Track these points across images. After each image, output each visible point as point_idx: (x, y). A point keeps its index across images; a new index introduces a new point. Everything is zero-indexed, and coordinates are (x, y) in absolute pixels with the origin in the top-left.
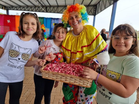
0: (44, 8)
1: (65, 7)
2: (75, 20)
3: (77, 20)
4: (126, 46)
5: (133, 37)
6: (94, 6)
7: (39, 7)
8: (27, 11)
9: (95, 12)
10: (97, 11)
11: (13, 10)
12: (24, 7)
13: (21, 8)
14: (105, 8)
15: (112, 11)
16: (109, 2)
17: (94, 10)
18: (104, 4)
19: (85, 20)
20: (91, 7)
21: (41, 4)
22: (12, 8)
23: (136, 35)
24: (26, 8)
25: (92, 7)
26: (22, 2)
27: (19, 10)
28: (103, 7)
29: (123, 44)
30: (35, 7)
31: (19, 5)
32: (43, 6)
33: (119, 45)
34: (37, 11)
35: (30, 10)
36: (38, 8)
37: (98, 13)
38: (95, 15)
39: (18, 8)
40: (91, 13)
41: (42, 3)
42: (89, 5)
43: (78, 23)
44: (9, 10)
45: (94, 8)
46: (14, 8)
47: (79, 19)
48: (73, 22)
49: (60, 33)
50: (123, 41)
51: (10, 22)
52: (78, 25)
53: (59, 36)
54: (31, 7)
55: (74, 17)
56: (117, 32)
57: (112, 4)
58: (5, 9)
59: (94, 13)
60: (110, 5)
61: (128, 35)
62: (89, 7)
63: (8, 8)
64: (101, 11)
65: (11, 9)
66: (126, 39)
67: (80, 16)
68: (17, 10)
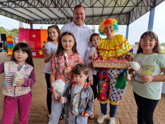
0: (70, 20)
1: (92, 17)
2: (109, 29)
3: (111, 30)
4: (151, 46)
5: (156, 40)
6: (127, 14)
7: (64, 19)
8: (51, 24)
9: (128, 20)
10: (130, 19)
11: (37, 23)
12: (48, 20)
13: (46, 21)
14: (141, 15)
15: (150, 18)
16: (145, 8)
17: (127, 19)
18: (139, 10)
19: (116, 30)
20: (123, 16)
21: (66, 16)
22: (36, 21)
23: (157, 38)
24: (50, 21)
25: (125, 15)
26: (47, 15)
27: (43, 24)
28: (138, 15)
29: (149, 45)
30: (59, 19)
31: (43, 18)
32: (68, 17)
33: (145, 45)
34: (62, 23)
35: (54, 23)
36: (62, 20)
37: (132, 22)
38: (128, 24)
39: (42, 21)
40: (123, 22)
41: (67, 14)
42: (120, 13)
43: (111, 32)
44: (33, 24)
45: (127, 16)
46: (38, 22)
47: (112, 29)
48: (108, 31)
49: (95, 40)
50: (148, 42)
51: (35, 36)
52: (111, 33)
53: (96, 42)
54: (56, 20)
55: (109, 28)
56: (144, 36)
57: (149, 11)
58: (29, 23)
59: (127, 22)
60: (147, 11)
61: (152, 38)
62: (121, 15)
63: (32, 22)
64: (136, 19)
65: (34, 23)
66: (151, 41)
67: (113, 27)
68: (41, 23)
